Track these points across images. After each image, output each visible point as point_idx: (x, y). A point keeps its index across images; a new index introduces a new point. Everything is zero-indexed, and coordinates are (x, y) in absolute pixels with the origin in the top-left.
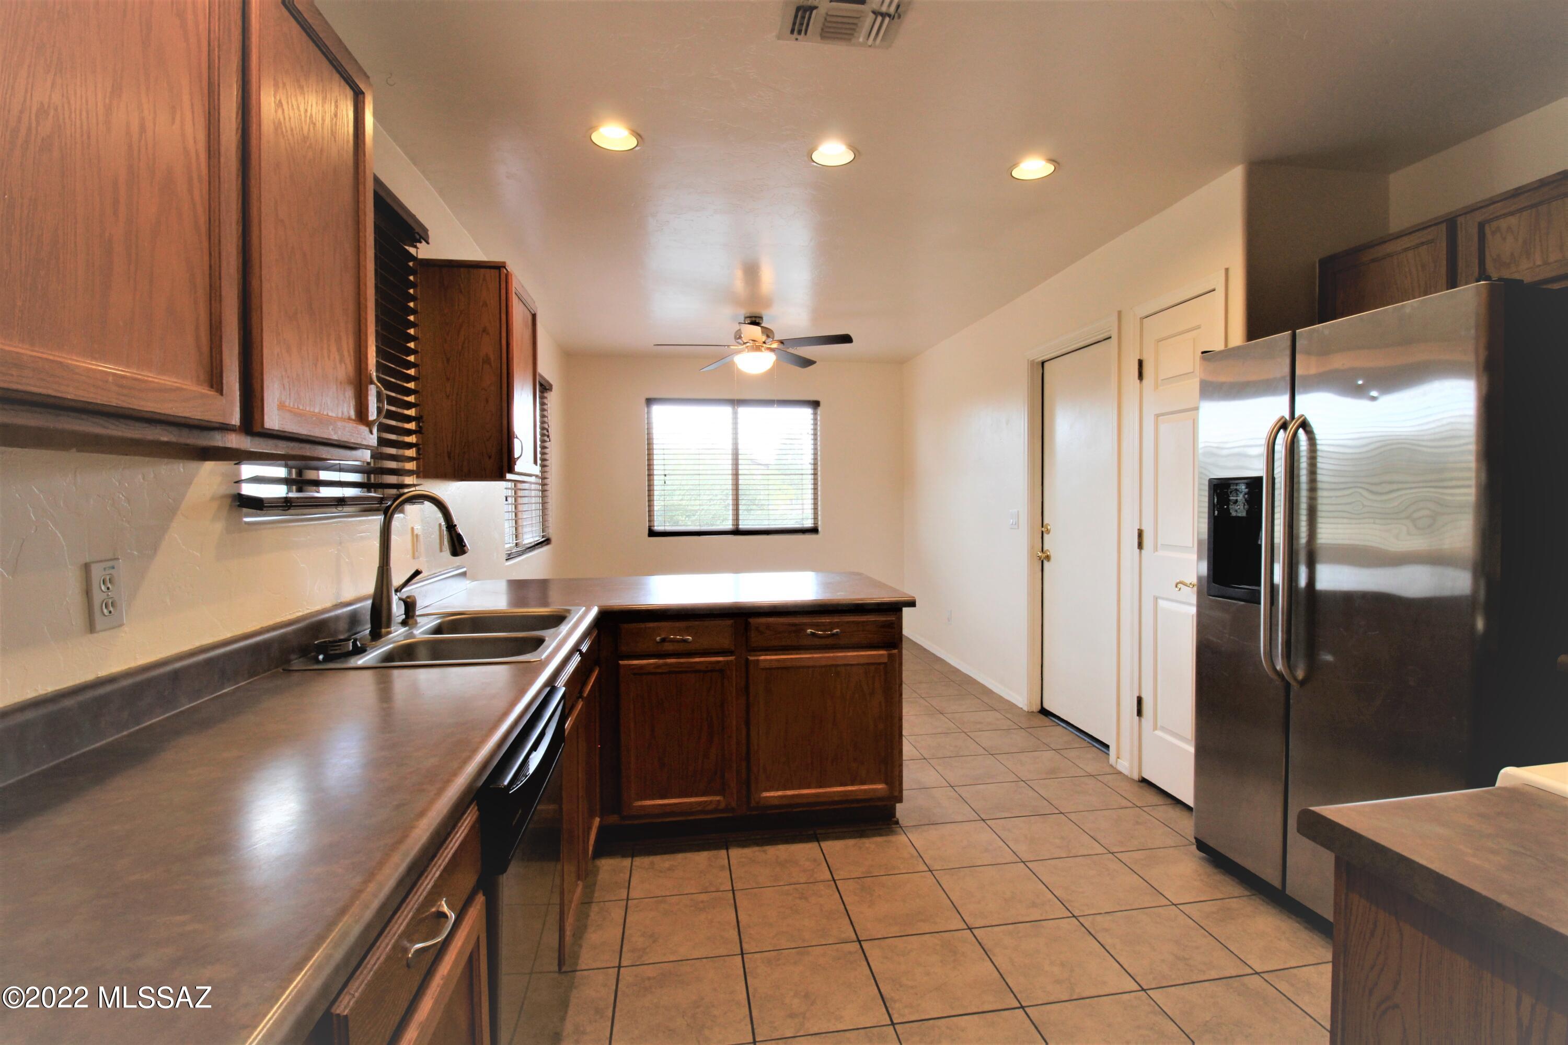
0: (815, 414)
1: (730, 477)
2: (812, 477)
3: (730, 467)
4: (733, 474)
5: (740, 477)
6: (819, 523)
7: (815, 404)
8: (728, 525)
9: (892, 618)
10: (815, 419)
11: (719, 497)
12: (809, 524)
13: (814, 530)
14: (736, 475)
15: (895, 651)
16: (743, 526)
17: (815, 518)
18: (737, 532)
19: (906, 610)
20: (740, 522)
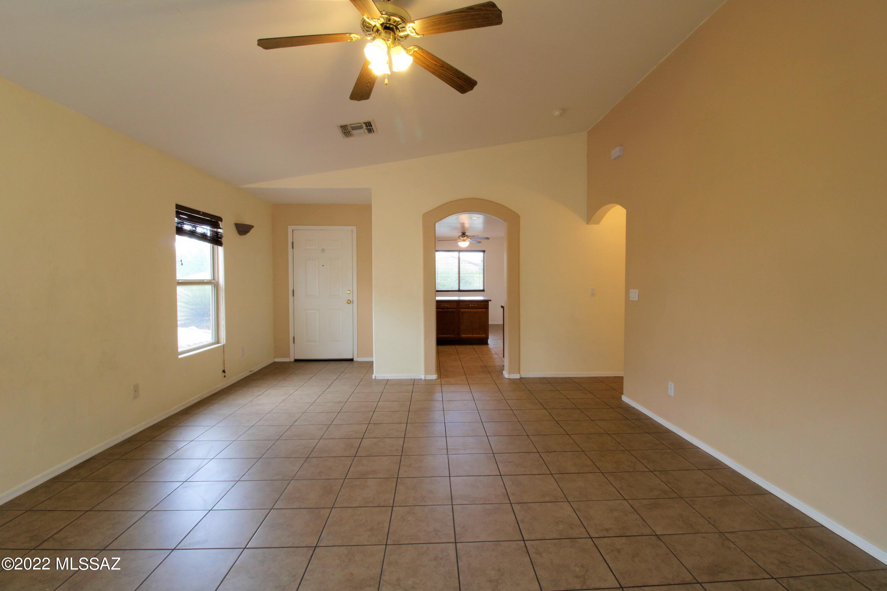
0: (484, 254)
1: (457, 274)
2: (483, 274)
3: (457, 271)
4: (458, 273)
5: (460, 274)
6: (485, 288)
7: (484, 251)
8: (457, 289)
9: (486, 303)
10: (484, 256)
11: (454, 280)
12: (482, 288)
13: (483, 291)
14: (459, 273)
15: (487, 310)
16: (461, 289)
17: (484, 287)
18: (459, 291)
19: (489, 302)
20: (460, 288)
